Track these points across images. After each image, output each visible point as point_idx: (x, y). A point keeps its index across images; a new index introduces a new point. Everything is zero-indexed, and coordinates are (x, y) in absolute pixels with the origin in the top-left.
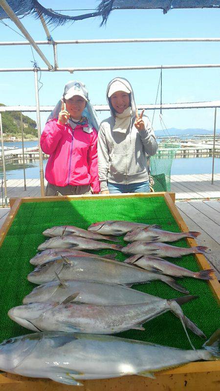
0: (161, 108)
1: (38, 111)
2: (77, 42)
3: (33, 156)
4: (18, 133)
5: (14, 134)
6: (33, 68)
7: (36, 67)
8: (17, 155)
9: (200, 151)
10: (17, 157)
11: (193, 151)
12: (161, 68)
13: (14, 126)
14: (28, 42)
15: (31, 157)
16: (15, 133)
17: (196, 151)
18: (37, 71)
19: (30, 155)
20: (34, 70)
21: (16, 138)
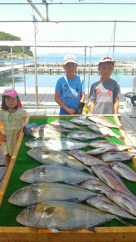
0: (114, 46)
1: (35, 46)
2: (61, 3)
3: (27, 70)
4: (18, 53)
6: (33, 20)
7: (34, 19)
8: (18, 69)
10: (18, 71)
11: (130, 70)
12: (116, 21)
14: (28, 2)
17: (132, 70)
18: (35, 21)
20: (33, 21)
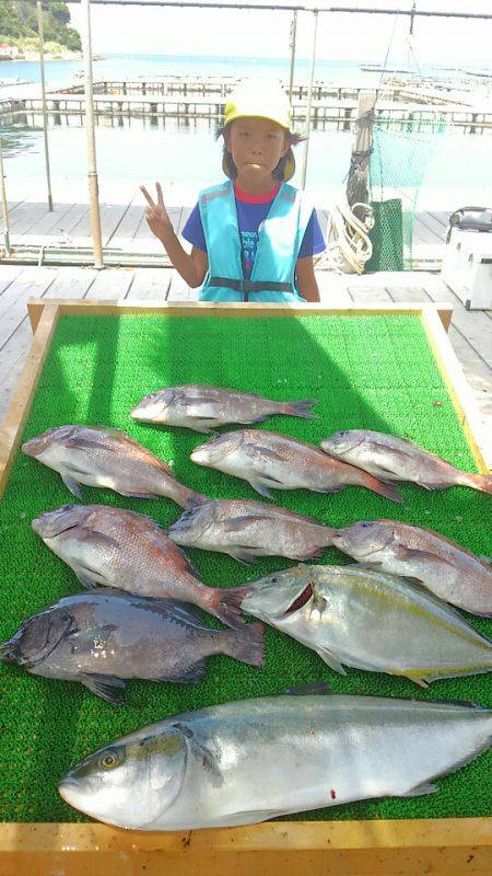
0: (412, 12)
3: (62, 105)
4: (24, 35)
5: (14, 40)
8: (24, 101)
9: (480, 118)
10: (24, 108)
13: (14, 16)
15: (57, 108)
16: (17, 36)
19: (57, 103)
21: (20, 51)
